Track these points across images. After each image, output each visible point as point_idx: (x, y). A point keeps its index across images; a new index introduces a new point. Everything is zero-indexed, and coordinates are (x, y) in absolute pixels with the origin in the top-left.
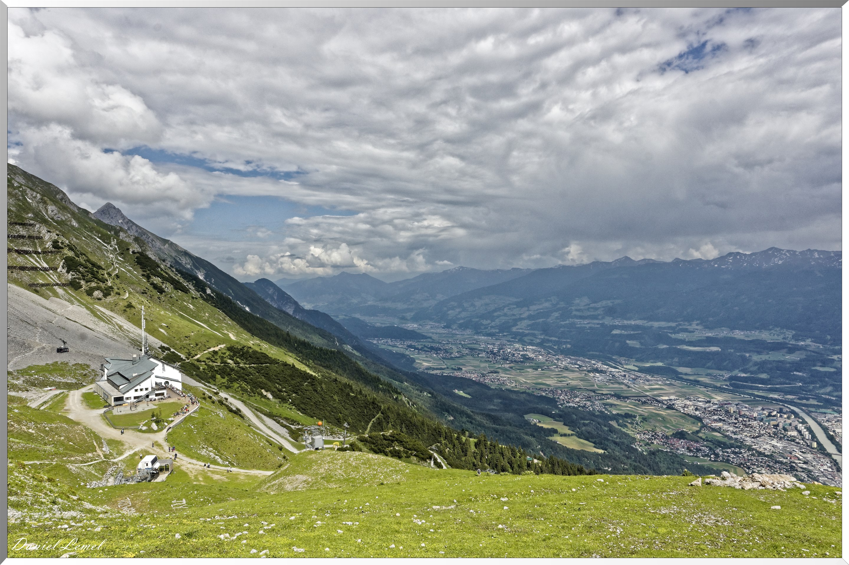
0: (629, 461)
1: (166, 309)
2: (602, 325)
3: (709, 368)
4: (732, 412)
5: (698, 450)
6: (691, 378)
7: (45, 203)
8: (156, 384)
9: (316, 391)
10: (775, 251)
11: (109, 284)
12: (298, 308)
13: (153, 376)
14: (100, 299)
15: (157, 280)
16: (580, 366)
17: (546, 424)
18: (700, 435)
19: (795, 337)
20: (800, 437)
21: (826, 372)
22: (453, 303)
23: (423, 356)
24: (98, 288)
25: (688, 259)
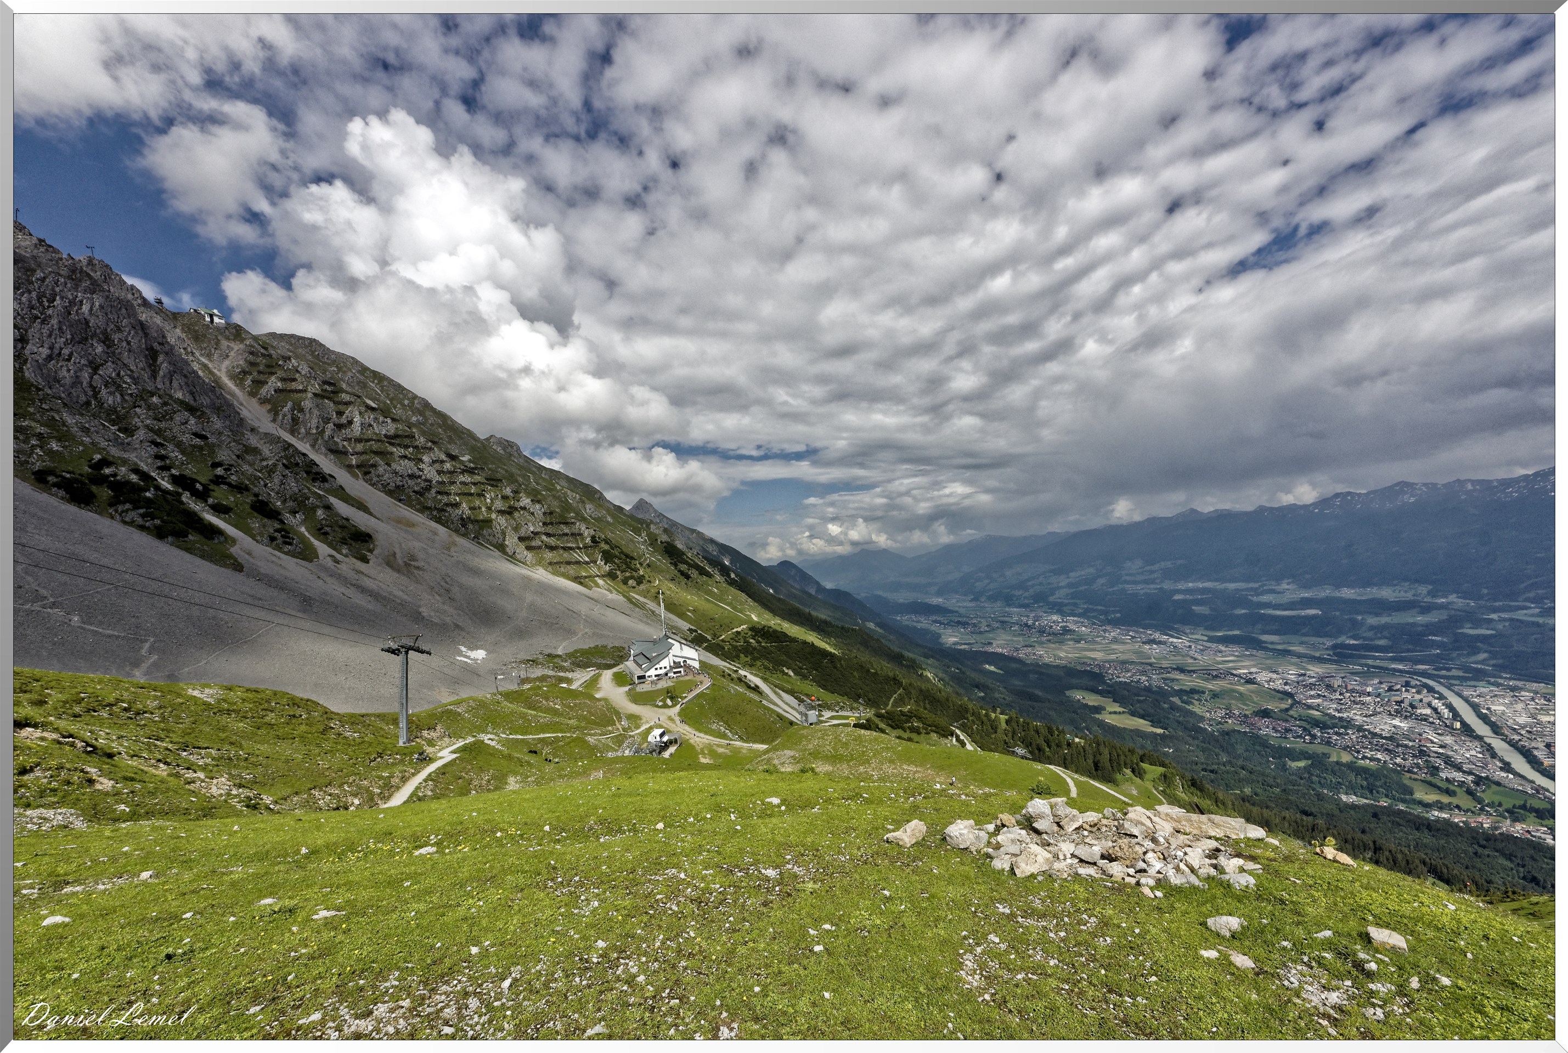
0: (1196, 742)
1: (692, 594)
2: (1161, 589)
3: (1304, 635)
4: (1336, 686)
5: (1288, 730)
6: (1280, 647)
7: (583, 502)
8: (674, 662)
9: (835, 667)
10: (1404, 486)
11: (641, 573)
12: (820, 589)
13: (670, 655)
14: (634, 587)
15: (683, 567)
16: (1133, 637)
17: (1092, 700)
18: (1291, 713)
19: (1432, 594)
20: (1435, 716)
21: (1479, 636)
22: (980, 574)
23: (949, 631)
24: (632, 577)
25: (1276, 506)
